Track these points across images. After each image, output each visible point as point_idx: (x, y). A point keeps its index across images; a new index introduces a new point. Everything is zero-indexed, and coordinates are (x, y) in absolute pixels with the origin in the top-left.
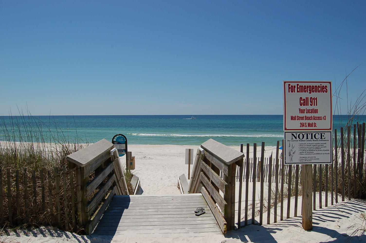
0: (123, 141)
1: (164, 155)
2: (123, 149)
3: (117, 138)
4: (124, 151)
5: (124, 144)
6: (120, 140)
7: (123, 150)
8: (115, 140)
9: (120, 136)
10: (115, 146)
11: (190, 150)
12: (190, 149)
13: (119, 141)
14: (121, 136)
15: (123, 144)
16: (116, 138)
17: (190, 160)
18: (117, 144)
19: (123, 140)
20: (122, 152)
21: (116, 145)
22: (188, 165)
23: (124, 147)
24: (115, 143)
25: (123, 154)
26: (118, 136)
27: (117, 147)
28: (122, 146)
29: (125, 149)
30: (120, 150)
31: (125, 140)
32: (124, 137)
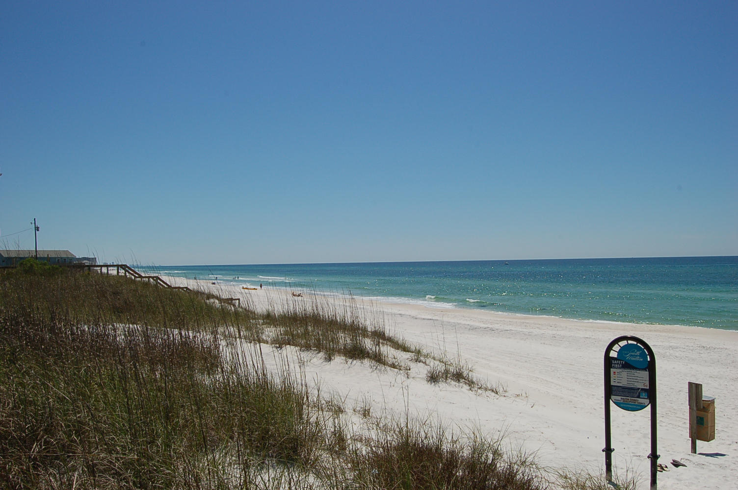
0: (641, 360)
2: (641, 386)
3: (622, 348)
4: (644, 395)
5: (645, 369)
6: (631, 355)
7: (642, 389)
8: (613, 354)
9: (630, 342)
10: (614, 372)
13: (628, 357)
14: (635, 343)
15: (640, 369)
16: (616, 348)
18: (620, 368)
20: (639, 397)
21: (618, 370)
23: (644, 381)
24: (615, 364)
25: (642, 403)
26: (623, 343)
27: (621, 377)
28: (638, 378)
29: (648, 388)
30: (630, 389)
31: (648, 356)
32: (643, 348)
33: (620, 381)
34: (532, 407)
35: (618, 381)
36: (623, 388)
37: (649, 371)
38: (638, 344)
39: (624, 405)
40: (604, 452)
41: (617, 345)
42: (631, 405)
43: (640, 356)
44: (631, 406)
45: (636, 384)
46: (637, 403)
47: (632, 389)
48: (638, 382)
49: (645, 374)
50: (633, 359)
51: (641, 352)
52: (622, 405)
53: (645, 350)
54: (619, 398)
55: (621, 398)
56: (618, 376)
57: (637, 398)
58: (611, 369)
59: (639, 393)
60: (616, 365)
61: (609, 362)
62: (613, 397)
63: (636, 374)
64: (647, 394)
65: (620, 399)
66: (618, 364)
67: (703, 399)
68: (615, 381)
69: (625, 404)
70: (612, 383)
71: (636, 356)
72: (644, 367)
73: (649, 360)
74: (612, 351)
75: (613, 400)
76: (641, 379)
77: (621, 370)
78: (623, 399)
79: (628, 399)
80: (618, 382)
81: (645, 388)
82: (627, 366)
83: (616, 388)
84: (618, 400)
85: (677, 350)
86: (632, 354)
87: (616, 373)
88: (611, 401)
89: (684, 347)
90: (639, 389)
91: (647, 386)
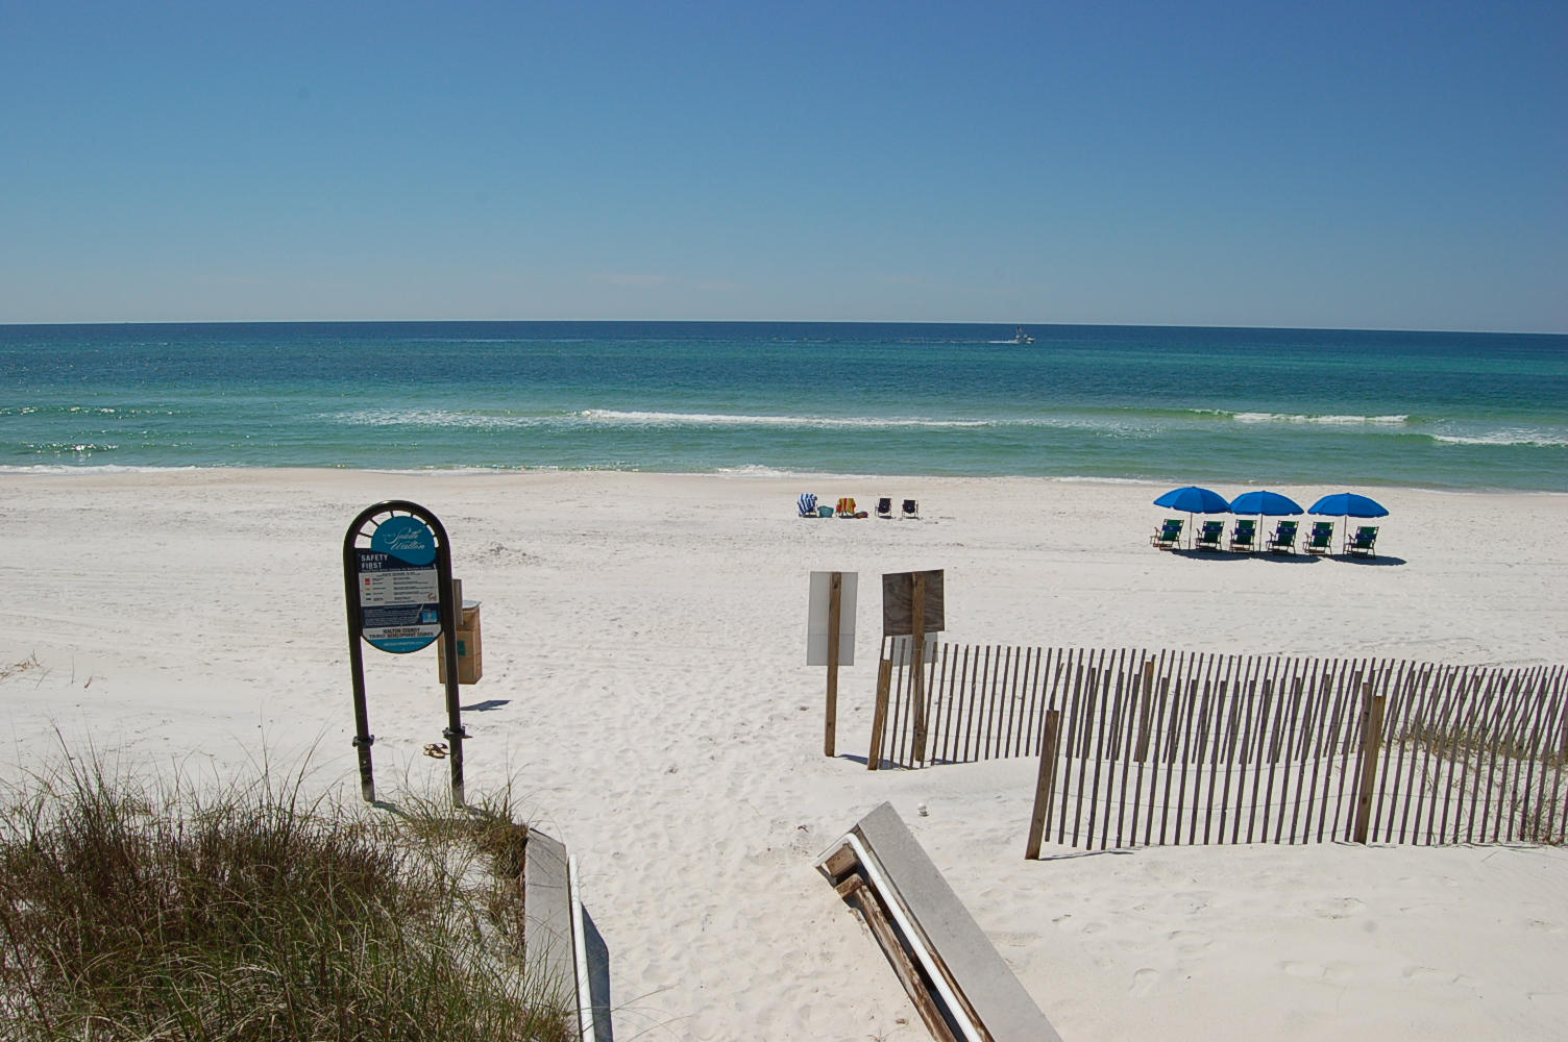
0: (422, 547)
1: (594, 534)
2: (423, 600)
3: (381, 528)
4: (430, 616)
5: (429, 566)
6: (401, 541)
7: (426, 606)
8: (363, 543)
9: (397, 513)
10: (367, 580)
11: (836, 580)
12: (840, 574)
13: (394, 546)
14: (408, 514)
15: (419, 567)
16: (369, 528)
17: (837, 640)
18: (378, 570)
19: (419, 540)
20: (420, 622)
21: (375, 575)
22: (826, 667)
23: (428, 590)
24: (369, 562)
25: (426, 634)
26: (382, 518)
27: (381, 589)
28: (417, 585)
29: (438, 601)
30: (401, 609)
31: (435, 539)
32: (424, 522)
33: (381, 596)
34: (86, 687)
35: (376, 596)
36: (386, 610)
37: (438, 568)
38: (415, 517)
39: (392, 644)
40: (357, 748)
41: (369, 523)
42: (405, 640)
43: (417, 540)
44: (404, 644)
45: (413, 597)
46: (416, 636)
47: (406, 609)
48: (417, 593)
49: (431, 576)
50: (406, 547)
51: (420, 531)
52: (386, 644)
53: (428, 526)
54: (379, 631)
55: (385, 631)
56: (376, 586)
57: (417, 624)
58: (360, 574)
59: (421, 614)
60: (371, 565)
61: (353, 560)
62: (366, 631)
63: (413, 578)
64: (435, 615)
65: (382, 633)
66: (374, 561)
67: (464, 607)
68: (369, 597)
69: (394, 641)
70: (364, 604)
71: (412, 540)
72: (428, 562)
73: (437, 545)
74: (359, 536)
75: (369, 638)
76: (422, 586)
77: (380, 573)
78: (389, 631)
79: (399, 631)
80: (375, 599)
81: (432, 602)
82: (393, 563)
83: (371, 611)
84: (378, 636)
85: (286, 517)
86: (405, 537)
87: (371, 582)
88: (362, 639)
89: (296, 510)
90: (420, 606)
91: (435, 598)
